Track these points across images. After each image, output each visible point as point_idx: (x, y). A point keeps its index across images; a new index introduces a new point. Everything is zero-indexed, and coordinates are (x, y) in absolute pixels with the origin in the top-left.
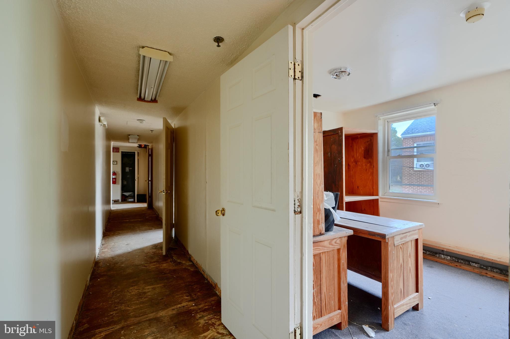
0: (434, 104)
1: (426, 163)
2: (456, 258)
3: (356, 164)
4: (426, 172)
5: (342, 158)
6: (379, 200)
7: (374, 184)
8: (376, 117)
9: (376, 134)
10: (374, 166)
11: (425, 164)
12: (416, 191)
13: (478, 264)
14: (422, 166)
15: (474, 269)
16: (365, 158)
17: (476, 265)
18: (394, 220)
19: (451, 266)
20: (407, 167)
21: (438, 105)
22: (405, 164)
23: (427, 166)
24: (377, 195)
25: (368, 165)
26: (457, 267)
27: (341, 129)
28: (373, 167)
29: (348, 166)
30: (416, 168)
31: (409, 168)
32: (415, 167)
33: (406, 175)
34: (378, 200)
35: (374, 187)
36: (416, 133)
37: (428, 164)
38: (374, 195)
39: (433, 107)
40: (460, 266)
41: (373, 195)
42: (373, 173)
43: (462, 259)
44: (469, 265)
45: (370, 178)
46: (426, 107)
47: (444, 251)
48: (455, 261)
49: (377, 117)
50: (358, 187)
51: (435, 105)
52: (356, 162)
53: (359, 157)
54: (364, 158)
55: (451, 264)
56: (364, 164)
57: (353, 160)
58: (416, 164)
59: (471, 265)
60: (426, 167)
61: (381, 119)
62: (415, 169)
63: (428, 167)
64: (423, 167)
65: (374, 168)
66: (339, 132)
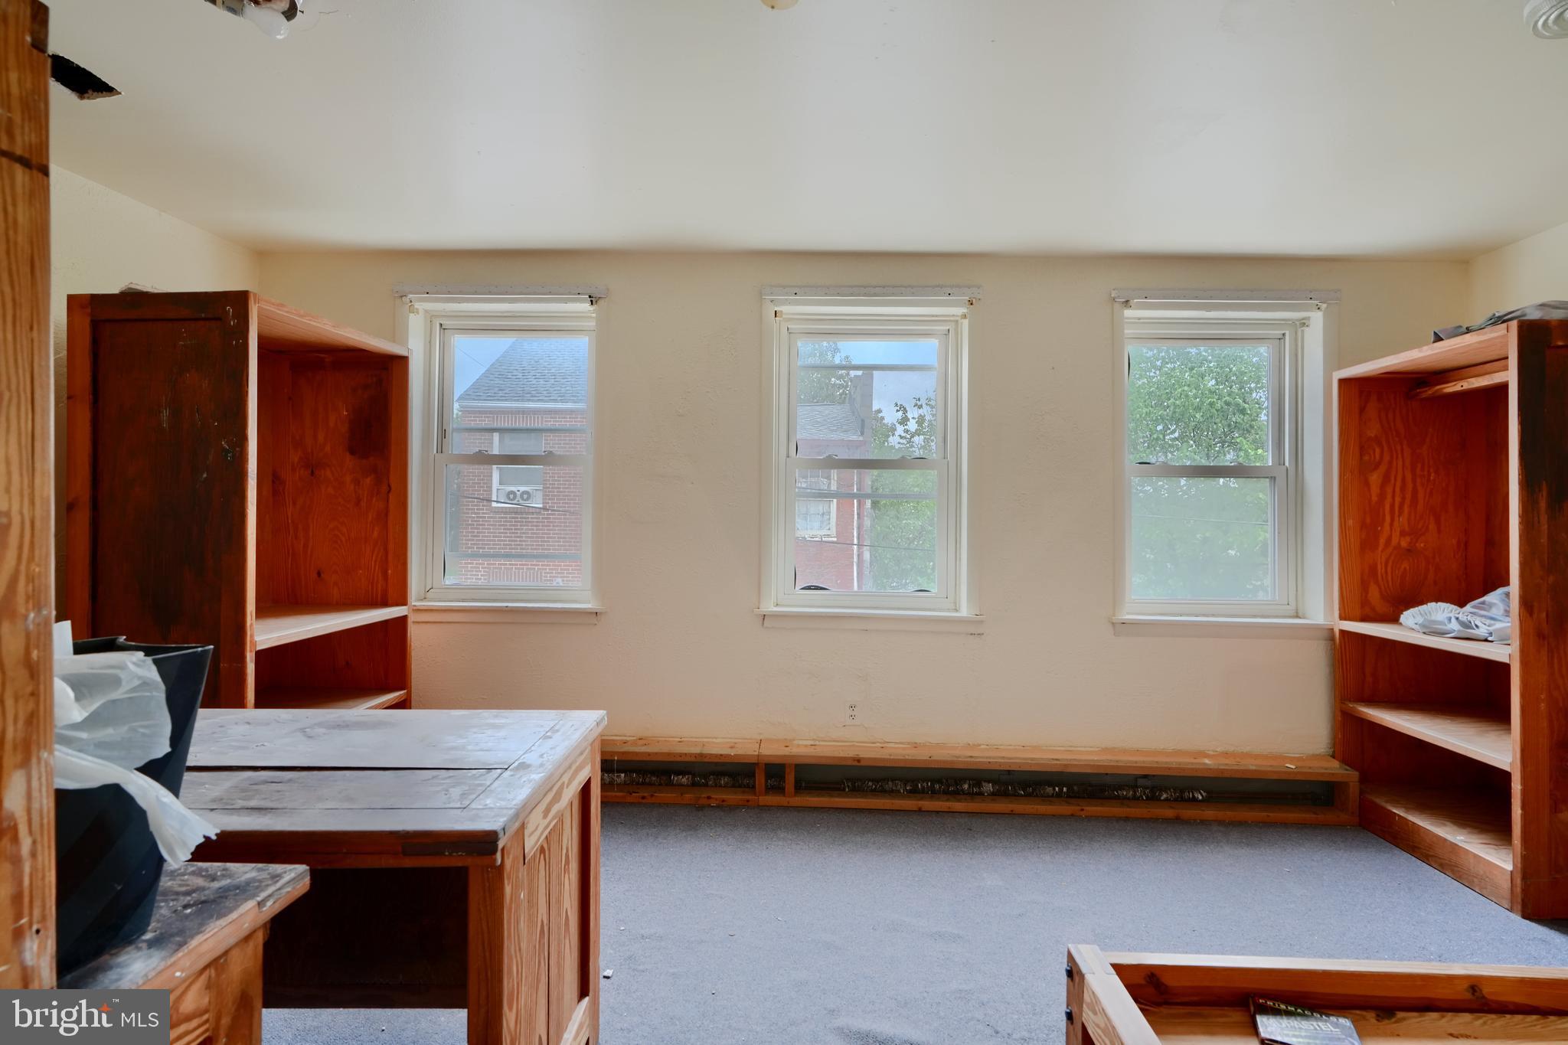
0: (590, 297)
1: (523, 489)
2: (638, 771)
3: (312, 473)
4: (522, 513)
5: (244, 438)
6: (410, 621)
7: (390, 558)
8: (402, 297)
9: (402, 361)
10: (389, 486)
11: (518, 491)
12: (496, 568)
13: (689, 773)
14: (512, 496)
15: (682, 794)
16: (352, 452)
17: (684, 780)
18: (496, 716)
19: (631, 804)
20: (472, 498)
21: (599, 302)
22: (467, 490)
23: (525, 496)
24: (402, 601)
25: (368, 480)
26: (644, 801)
27: (239, 300)
28: (389, 492)
29: (273, 482)
30: (497, 502)
31: (477, 502)
32: (494, 498)
33: (470, 522)
34: (403, 620)
35: (390, 572)
36: (498, 400)
37: (527, 493)
38: (390, 602)
39: (586, 306)
40: (652, 796)
41: (385, 603)
42: (387, 515)
43: (653, 773)
44: (670, 784)
45: (376, 534)
46: (566, 301)
47: (613, 760)
48: (638, 784)
49: (404, 298)
50: (319, 574)
51: (592, 301)
52: (312, 467)
53: (328, 449)
54: (348, 454)
55: (630, 799)
56: (348, 479)
57: (296, 460)
58: (498, 489)
59: (673, 785)
60: (523, 499)
61: (417, 309)
62: (494, 505)
63: (527, 499)
64: (514, 499)
65: (390, 495)
66: (228, 312)
